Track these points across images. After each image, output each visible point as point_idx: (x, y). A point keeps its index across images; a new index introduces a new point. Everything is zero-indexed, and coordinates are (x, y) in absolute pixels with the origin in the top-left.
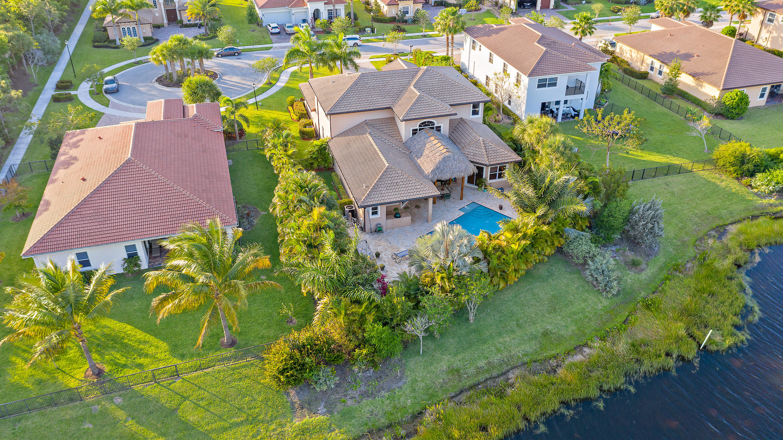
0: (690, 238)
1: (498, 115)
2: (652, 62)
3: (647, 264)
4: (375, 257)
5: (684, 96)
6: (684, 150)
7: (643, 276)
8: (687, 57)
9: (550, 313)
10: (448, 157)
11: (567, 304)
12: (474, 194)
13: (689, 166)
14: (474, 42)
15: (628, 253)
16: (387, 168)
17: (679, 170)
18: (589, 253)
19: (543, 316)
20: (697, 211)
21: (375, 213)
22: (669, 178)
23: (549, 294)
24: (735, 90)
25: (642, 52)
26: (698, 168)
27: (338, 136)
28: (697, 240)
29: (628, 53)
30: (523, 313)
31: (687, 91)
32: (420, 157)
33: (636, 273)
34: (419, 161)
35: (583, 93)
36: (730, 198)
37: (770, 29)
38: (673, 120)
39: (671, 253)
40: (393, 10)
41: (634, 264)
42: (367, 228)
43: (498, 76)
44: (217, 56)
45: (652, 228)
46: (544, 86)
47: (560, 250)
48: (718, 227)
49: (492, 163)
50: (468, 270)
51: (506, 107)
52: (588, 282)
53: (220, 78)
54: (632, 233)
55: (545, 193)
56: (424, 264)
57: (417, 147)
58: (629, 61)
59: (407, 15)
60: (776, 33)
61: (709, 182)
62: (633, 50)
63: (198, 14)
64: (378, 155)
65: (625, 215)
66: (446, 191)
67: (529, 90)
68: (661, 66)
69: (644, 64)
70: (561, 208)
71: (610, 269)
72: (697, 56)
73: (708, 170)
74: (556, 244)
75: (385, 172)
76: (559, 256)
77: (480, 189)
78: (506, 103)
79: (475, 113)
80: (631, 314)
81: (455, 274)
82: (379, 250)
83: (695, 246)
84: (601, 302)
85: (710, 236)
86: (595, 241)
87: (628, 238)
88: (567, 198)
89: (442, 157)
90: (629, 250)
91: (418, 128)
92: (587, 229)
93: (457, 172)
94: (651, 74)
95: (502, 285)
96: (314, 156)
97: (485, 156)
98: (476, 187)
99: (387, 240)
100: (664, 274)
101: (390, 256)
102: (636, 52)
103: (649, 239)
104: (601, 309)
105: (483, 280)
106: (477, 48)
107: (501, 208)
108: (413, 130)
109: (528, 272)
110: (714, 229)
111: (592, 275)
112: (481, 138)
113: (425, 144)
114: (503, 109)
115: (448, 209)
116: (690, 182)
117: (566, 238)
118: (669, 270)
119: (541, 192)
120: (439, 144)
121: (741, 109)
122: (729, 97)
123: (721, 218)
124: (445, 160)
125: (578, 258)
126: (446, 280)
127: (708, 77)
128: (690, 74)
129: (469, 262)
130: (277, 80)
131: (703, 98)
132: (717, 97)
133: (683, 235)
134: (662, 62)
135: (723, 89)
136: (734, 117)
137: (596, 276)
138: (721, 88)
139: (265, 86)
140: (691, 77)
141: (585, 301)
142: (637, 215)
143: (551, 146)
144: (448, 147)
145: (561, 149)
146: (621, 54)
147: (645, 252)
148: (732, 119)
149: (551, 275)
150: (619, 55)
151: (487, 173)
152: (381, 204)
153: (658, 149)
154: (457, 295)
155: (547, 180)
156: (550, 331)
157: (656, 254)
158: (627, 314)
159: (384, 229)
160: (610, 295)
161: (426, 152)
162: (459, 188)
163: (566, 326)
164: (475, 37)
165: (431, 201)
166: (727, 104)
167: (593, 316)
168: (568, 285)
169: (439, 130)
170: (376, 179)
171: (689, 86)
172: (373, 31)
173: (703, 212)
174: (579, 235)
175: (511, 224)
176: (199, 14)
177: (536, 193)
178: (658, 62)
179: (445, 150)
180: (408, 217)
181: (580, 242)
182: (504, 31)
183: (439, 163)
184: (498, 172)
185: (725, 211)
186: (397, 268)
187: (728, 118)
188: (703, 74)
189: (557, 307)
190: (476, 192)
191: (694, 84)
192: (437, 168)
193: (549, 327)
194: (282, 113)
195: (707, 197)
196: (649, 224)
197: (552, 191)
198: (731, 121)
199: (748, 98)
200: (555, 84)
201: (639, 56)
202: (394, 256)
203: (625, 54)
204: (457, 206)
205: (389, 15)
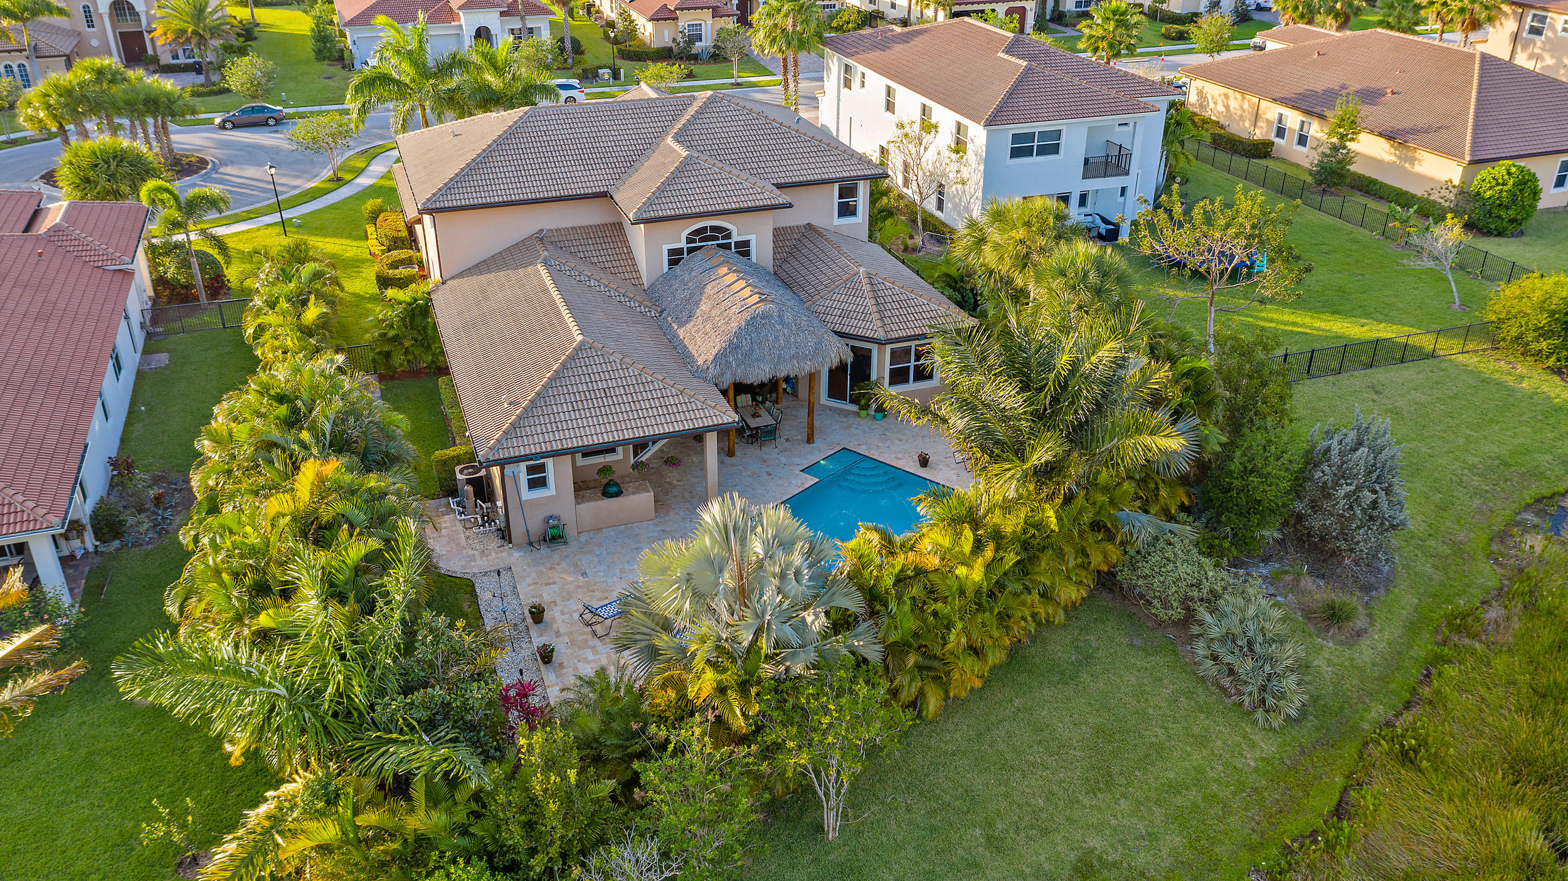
0: (1472, 535)
1: (911, 237)
2: (1281, 115)
3: (1370, 616)
4: (530, 620)
5: (1368, 187)
6: (1401, 305)
7: (1366, 653)
8: (1370, 96)
9: (1093, 791)
10: (764, 316)
11: (1147, 756)
12: (849, 427)
13: (1426, 342)
14: (848, 68)
15: (1307, 582)
16: (580, 348)
17: (1404, 354)
18: (1198, 585)
19: (1073, 802)
20: (1472, 460)
21: (538, 483)
22: (1379, 375)
23: (1086, 723)
24: (1501, 162)
25: (1254, 93)
26: (1448, 346)
27: (461, 275)
28: (1492, 539)
29: (1220, 102)
30: (1006, 795)
31: (1374, 176)
32: (686, 322)
33: (1341, 643)
34: (681, 333)
35: (1128, 174)
36: (1552, 420)
37: (1537, 51)
38: (1354, 241)
39: (1431, 579)
40: (666, 32)
41: (1333, 615)
42: (517, 530)
43: (907, 129)
44: (222, 127)
45: (1374, 504)
46: (1026, 152)
47: (1107, 581)
48: (1538, 501)
49: (895, 335)
50: (813, 656)
51: (932, 215)
52: (1203, 680)
53: (213, 169)
54: (1316, 523)
55: (1055, 400)
56: (663, 641)
57: (680, 295)
58: (1222, 121)
59: (697, 44)
60: (1552, 56)
61: (1486, 381)
62: (1230, 92)
63: (183, 31)
64: (559, 313)
65: (1296, 467)
66: (765, 420)
67: (989, 161)
68: (1303, 122)
69: (1259, 124)
70: (1108, 446)
71: (1269, 635)
72: (1393, 93)
73: (1476, 351)
74: (1096, 559)
75: (571, 358)
76: (1105, 599)
77: (863, 413)
78: (931, 205)
79: (847, 210)
80: (1354, 783)
81: (767, 670)
82: (546, 596)
83: (1490, 555)
84: (1253, 745)
85: (1527, 529)
86: (1210, 550)
87: (1300, 539)
88: (1121, 414)
89: (747, 315)
90: (1309, 573)
91: (683, 244)
92: (1183, 516)
93: (793, 357)
94: (1280, 146)
95: (933, 703)
96: (392, 333)
97: (876, 316)
98: (854, 408)
99: (575, 565)
100: (1424, 647)
101: (576, 616)
102: (1239, 96)
103: (1365, 540)
104: (1256, 770)
105: (862, 689)
106: (856, 83)
107: (924, 462)
108: (672, 252)
109: (1015, 653)
110: (1528, 506)
111: (1215, 658)
112: (862, 269)
113: (701, 288)
114: (924, 222)
115: (770, 469)
116: (1437, 383)
117: (1122, 543)
118: (1437, 631)
119: (1045, 398)
120: (742, 284)
121: (1523, 207)
122: (1490, 178)
123: (1542, 476)
124: (755, 324)
125: (1166, 605)
126: (732, 695)
127: (1429, 136)
128: (1380, 135)
129: (816, 627)
130: (360, 172)
131: (1419, 191)
132: (1456, 182)
133: (1449, 524)
134: (1308, 112)
135: (1472, 162)
136: (1505, 229)
137: (1229, 659)
138: (1468, 158)
139: (323, 186)
140: (1382, 141)
141: (1202, 741)
142: (1326, 468)
143: (1062, 273)
144: (766, 291)
145: (1093, 277)
146: (1202, 106)
147: (1356, 580)
148: (1500, 234)
149: (1086, 659)
150: (1197, 110)
151: (881, 365)
152: (555, 454)
153: (1334, 305)
154: (771, 751)
155: (1063, 360)
156: (1100, 858)
157: (1389, 583)
158: (1339, 780)
159: (570, 531)
160: (1277, 721)
161: (704, 307)
162: (804, 412)
163: (1153, 837)
164: (849, 55)
165: (712, 442)
166: (1488, 194)
167: (1234, 794)
168: (1143, 693)
169: (746, 254)
170: (540, 379)
171: (1380, 162)
172: (616, 75)
173: (1489, 462)
174: (1163, 531)
175: (954, 502)
176: (186, 32)
177: (1029, 402)
178: (1296, 113)
179: (756, 298)
180: (644, 495)
181: (1169, 555)
182: (920, 37)
183: (737, 335)
184: (912, 364)
185: (1549, 457)
186: (595, 652)
187: (1489, 233)
188: (1414, 131)
189: (1115, 770)
190: (852, 420)
191: (1393, 158)
192: (733, 347)
193: (1096, 842)
194: (348, 242)
195: (1491, 421)
196: (1367, 493)
197: (1077, 395)
198: (1496, 239)
199: (1536, 180)
200: (1054, 149)
201: (1246, 106)
202: (588, 616)
203: (1212, 105)
204: (797, 460)
205: (656, 45)
